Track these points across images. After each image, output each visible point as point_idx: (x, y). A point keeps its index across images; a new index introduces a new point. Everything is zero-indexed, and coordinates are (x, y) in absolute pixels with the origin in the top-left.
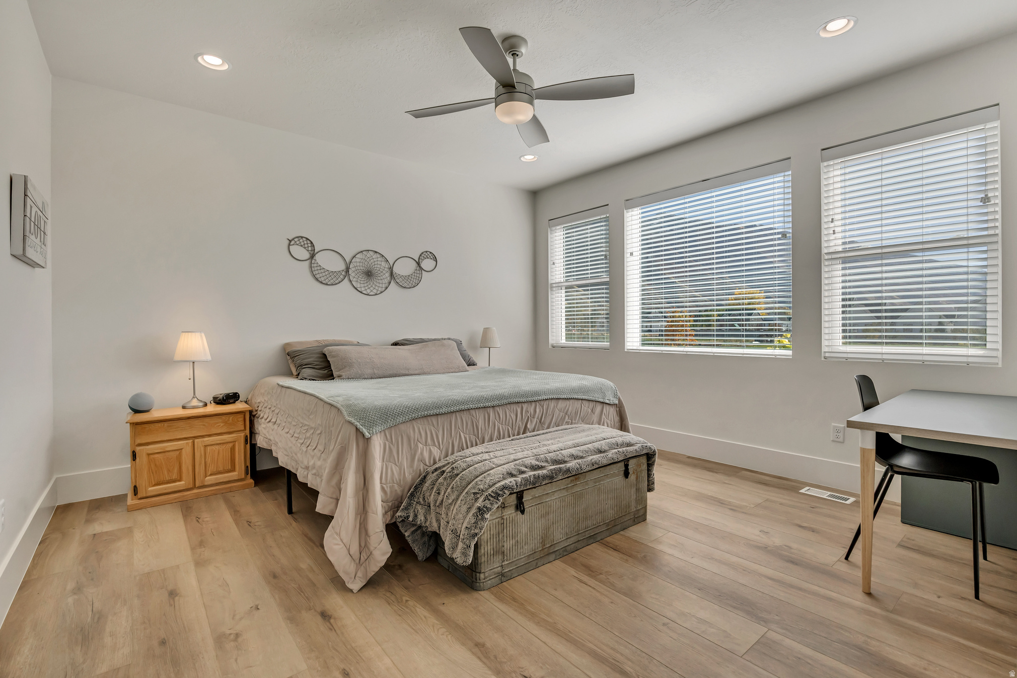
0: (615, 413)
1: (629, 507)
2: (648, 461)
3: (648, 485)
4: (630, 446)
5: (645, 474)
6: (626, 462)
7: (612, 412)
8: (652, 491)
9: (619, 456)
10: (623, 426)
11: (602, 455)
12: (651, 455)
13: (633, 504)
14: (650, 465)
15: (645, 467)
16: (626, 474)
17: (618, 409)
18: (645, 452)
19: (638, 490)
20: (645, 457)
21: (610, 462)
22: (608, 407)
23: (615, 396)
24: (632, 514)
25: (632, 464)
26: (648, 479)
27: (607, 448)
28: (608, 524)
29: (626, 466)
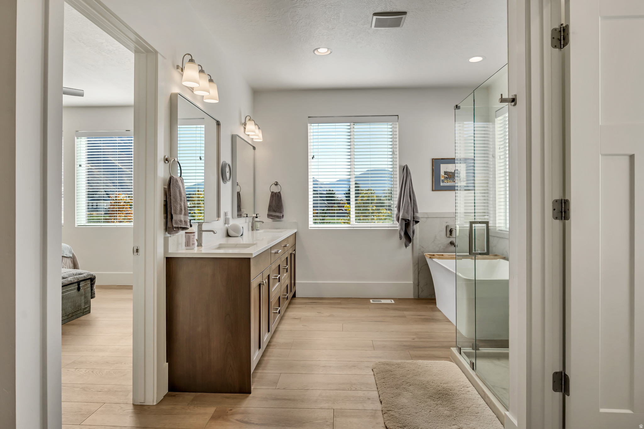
0: (70, 262)
1: (81, 306)
2: (91, 282)
3: (91, 295)
4: (81, 275)
5: (89, 289)
6: (78, 283)
7: (69, 261)
8: (94, 298)
9: (74, 280)
10: (75, 266)
11: (65, 279)
12: (93, 279)
13: (83, 304)
14: (92, 285)
15: (89, 285)
16: (79, 289)
17: (72, 260)
18: (89, 277)
19: (85, 297)
20: (89, 280)
21: (69, 283)
22: (66, 259)
23: (70, 252)
24: (82, 310)
25: (82, 284)
26: (91, 292)
27: (67, 276)
28: (68, 315)
29: (79, 285)
